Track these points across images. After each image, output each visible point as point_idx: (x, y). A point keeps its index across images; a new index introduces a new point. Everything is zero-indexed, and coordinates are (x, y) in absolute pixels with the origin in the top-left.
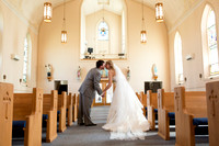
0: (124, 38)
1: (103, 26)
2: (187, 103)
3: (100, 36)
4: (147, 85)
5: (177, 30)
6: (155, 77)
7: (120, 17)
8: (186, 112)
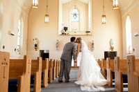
0: (90, 20)
1: (75, 11)
2: (136, 67)
3: (72, 19)
4: (106, 54)
5: (128, 15)
6: (112, 48)
7: (87, 5)
8: (135, 74)
